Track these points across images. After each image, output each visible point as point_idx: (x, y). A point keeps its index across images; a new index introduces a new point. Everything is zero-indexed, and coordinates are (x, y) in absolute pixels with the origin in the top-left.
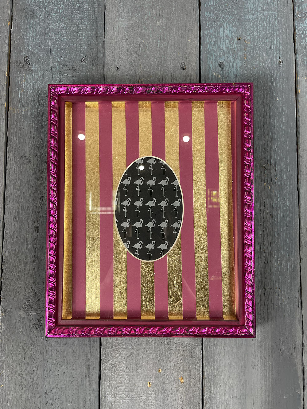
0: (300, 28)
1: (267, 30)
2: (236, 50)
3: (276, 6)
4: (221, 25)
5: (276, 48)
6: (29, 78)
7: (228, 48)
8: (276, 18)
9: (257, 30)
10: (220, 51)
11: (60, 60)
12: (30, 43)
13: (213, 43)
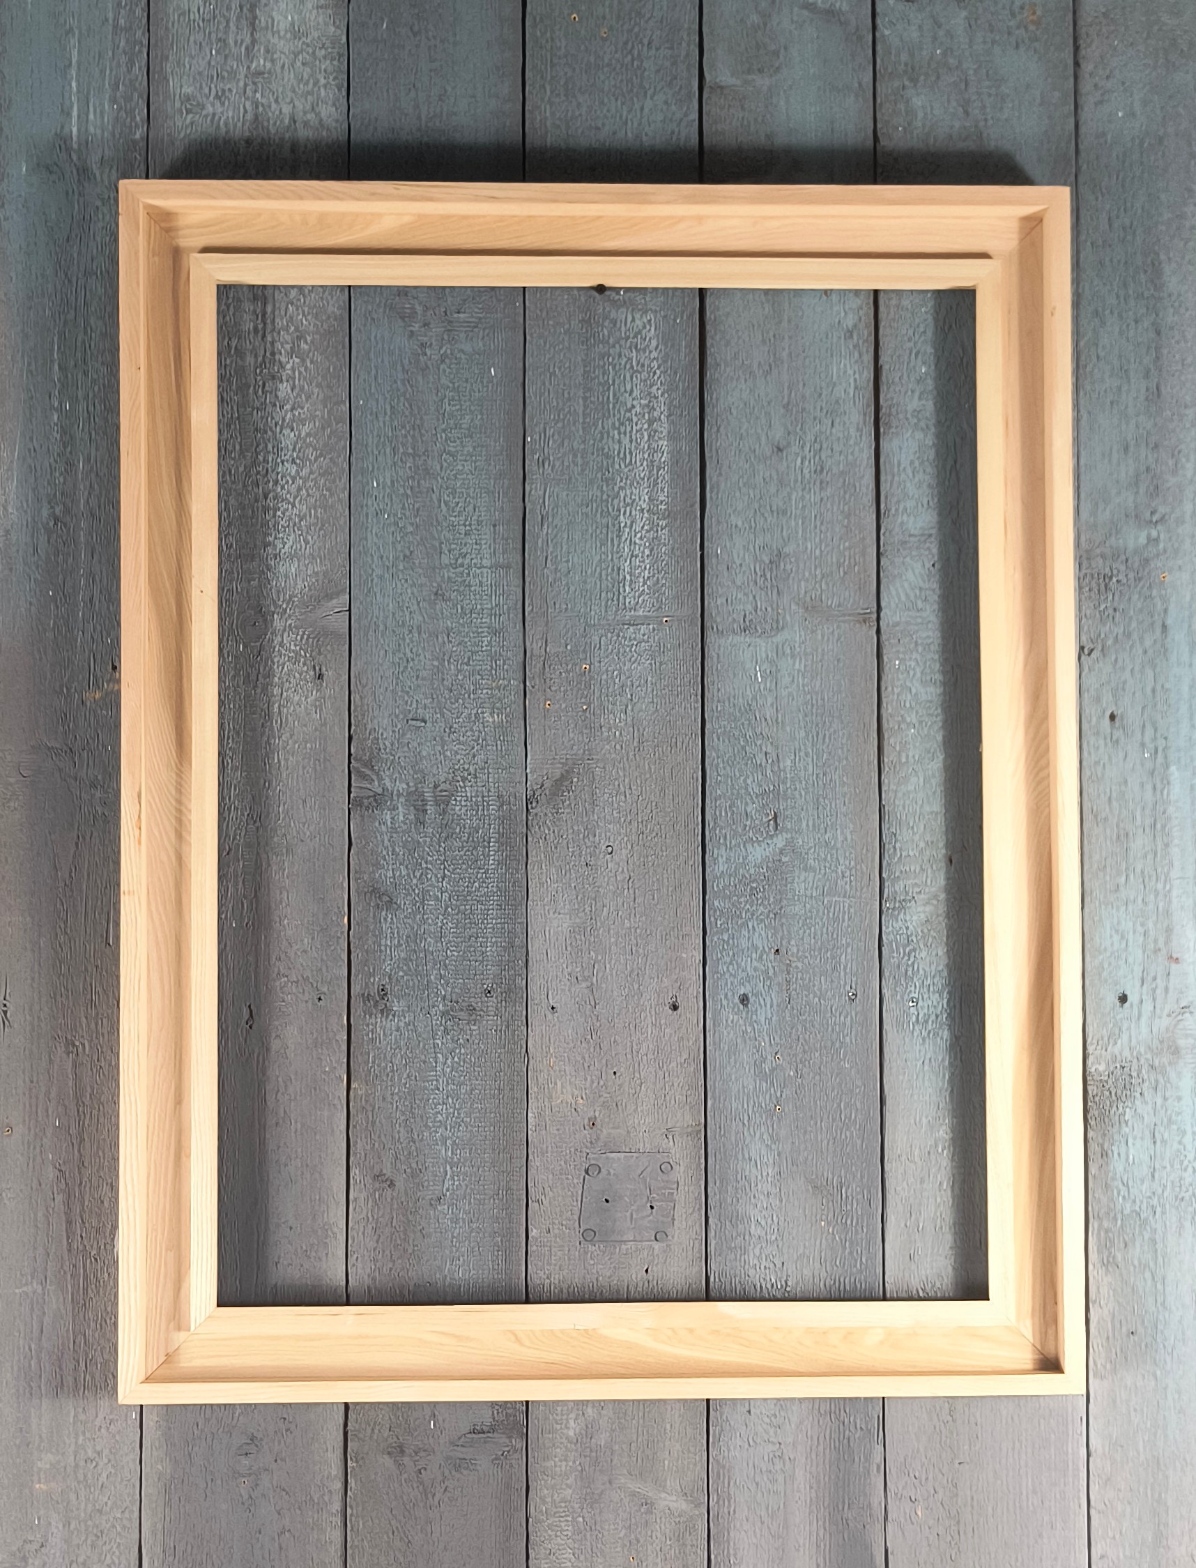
0: (891, 928)
1: (828, 934)
2: (771, 972)
3: (848, 887)
4: (745, 924)
5: (845, 968)
6: (388, 1025)
7: (756, 970)
8: (846, 909)
9: (810, 935)
10: (741, 975)
11: (446, 991)
12: (388, 958)
13: (728, 960)
